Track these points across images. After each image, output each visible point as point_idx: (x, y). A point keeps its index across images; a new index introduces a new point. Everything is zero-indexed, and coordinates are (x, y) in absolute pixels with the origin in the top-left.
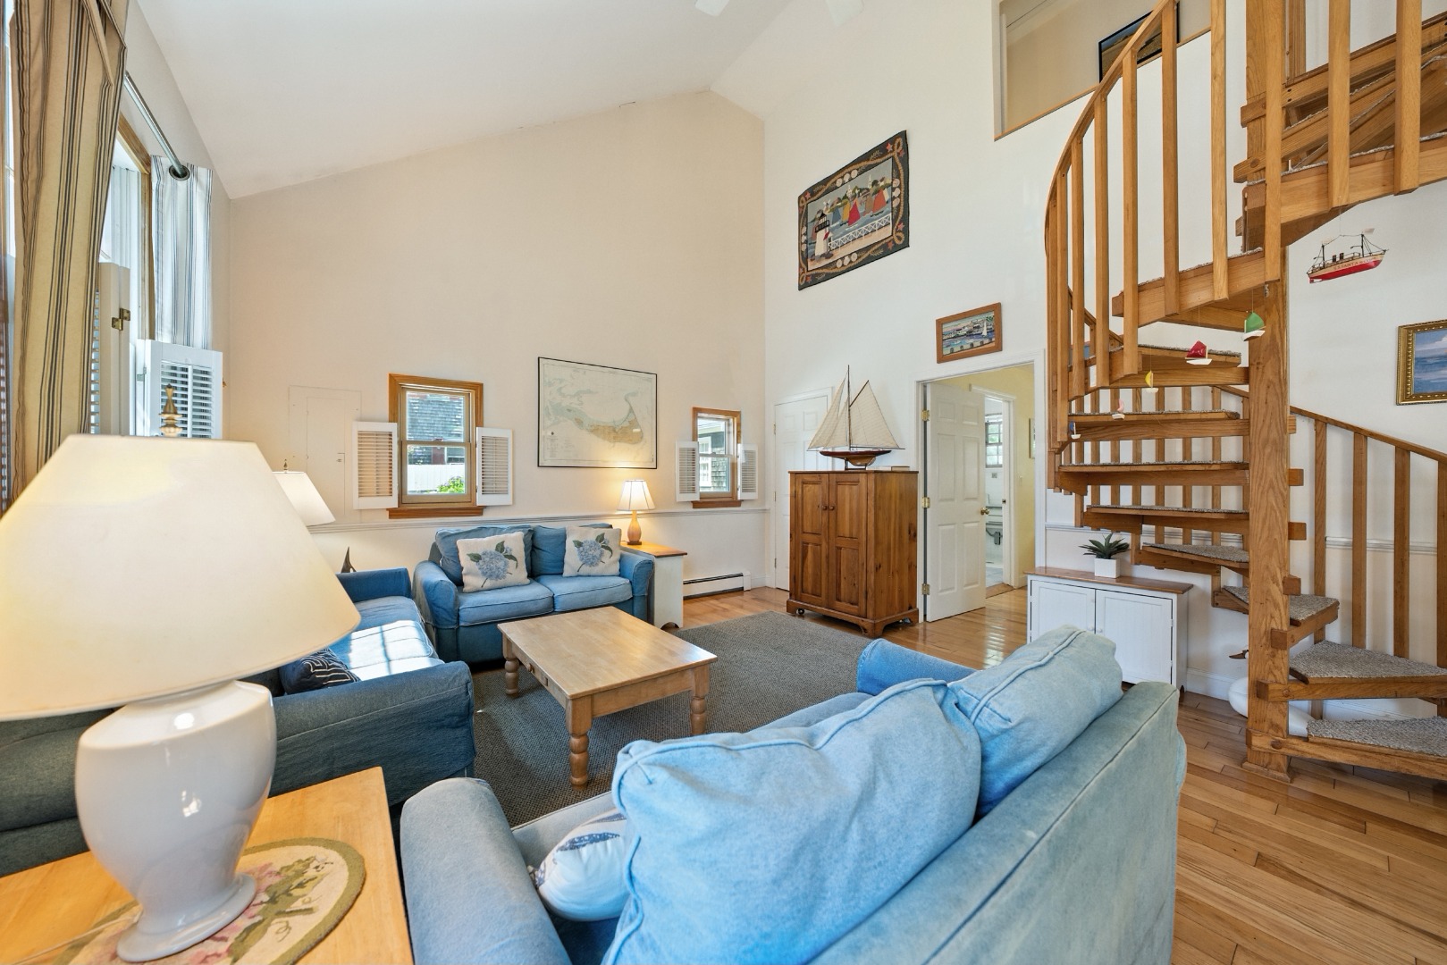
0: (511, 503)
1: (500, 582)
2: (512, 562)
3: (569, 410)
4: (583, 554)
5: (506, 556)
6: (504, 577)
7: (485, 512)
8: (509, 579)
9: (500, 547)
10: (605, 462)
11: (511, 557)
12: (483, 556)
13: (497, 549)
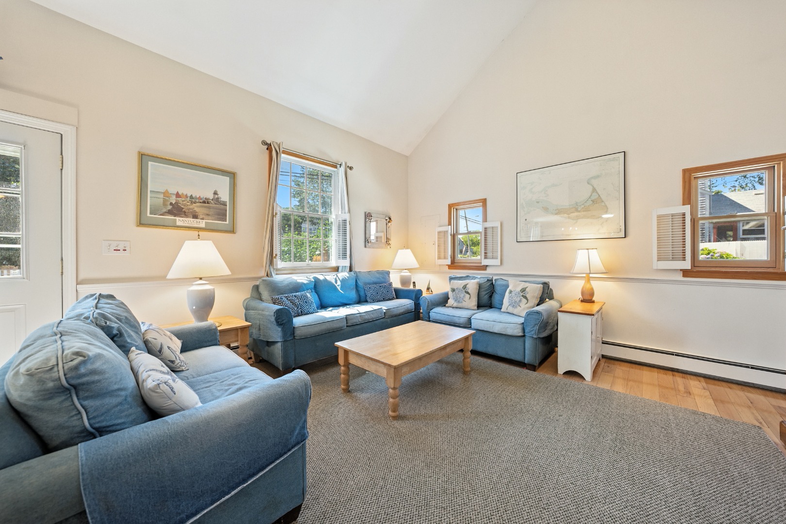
0: (500, 264)
1: (460, 305)
2: (468, 296)
3: (538, 202)
4: (510, 298)
5: (466, 292)
6: (462, 302)
7: (488, 268)
8: (464, 304)
9: (465, 287)
10: (568, 235)
11: (468, 293)
12: (456, 290)
13: (463, 288)
